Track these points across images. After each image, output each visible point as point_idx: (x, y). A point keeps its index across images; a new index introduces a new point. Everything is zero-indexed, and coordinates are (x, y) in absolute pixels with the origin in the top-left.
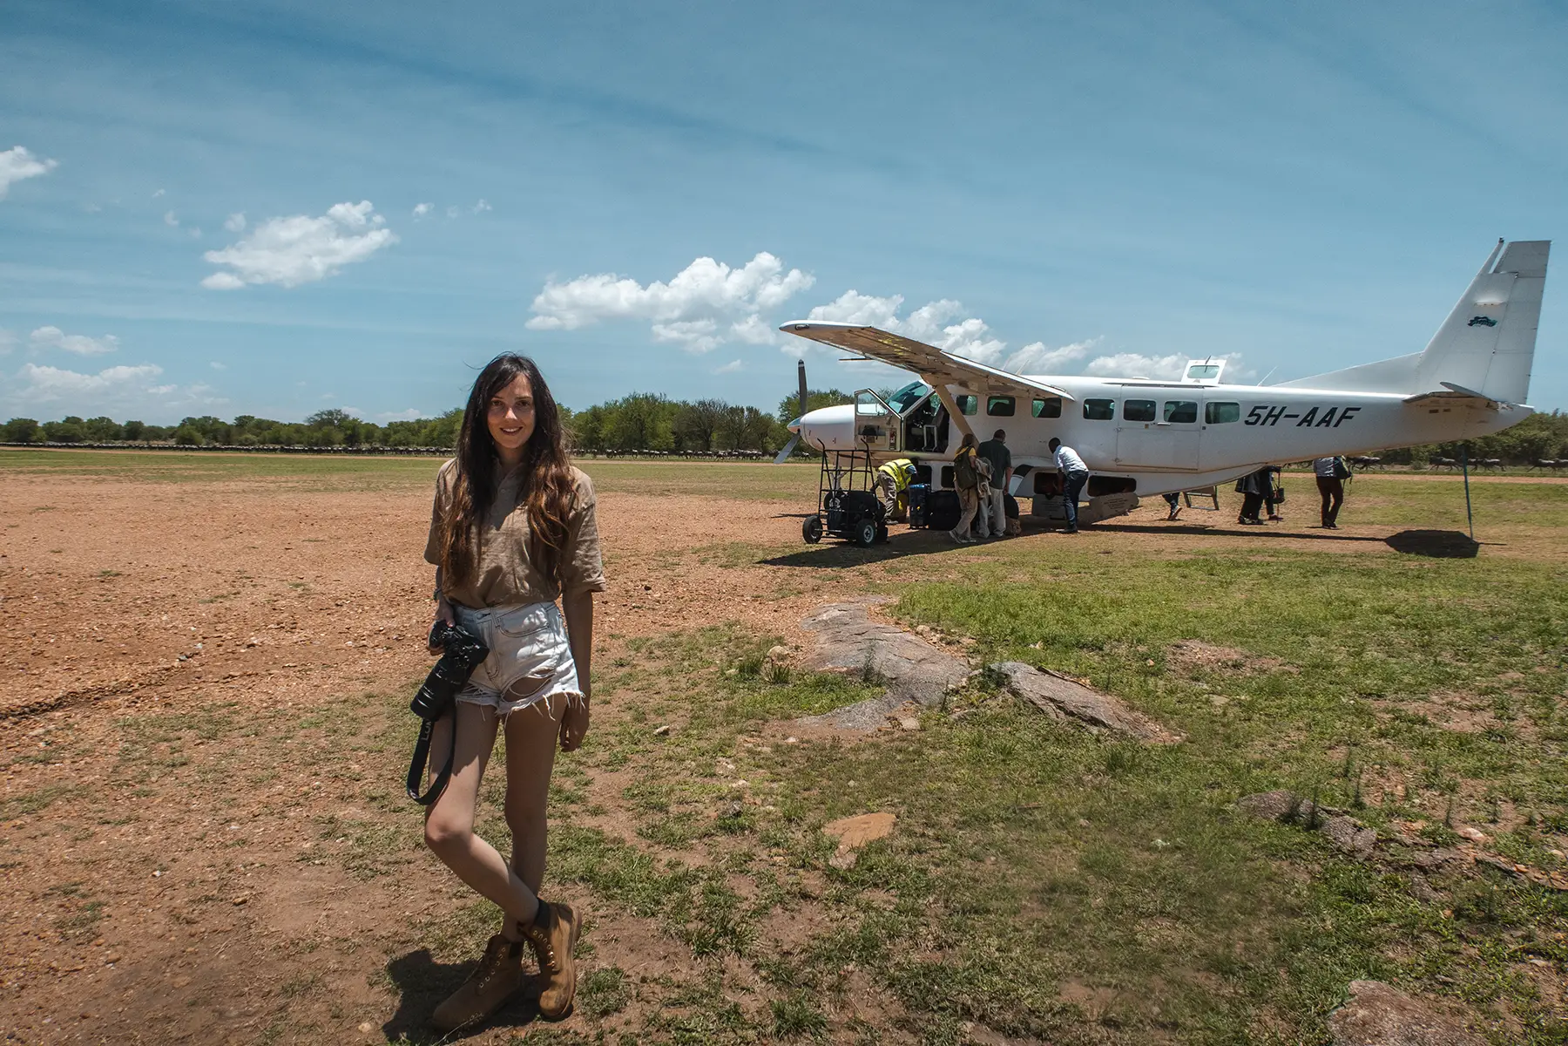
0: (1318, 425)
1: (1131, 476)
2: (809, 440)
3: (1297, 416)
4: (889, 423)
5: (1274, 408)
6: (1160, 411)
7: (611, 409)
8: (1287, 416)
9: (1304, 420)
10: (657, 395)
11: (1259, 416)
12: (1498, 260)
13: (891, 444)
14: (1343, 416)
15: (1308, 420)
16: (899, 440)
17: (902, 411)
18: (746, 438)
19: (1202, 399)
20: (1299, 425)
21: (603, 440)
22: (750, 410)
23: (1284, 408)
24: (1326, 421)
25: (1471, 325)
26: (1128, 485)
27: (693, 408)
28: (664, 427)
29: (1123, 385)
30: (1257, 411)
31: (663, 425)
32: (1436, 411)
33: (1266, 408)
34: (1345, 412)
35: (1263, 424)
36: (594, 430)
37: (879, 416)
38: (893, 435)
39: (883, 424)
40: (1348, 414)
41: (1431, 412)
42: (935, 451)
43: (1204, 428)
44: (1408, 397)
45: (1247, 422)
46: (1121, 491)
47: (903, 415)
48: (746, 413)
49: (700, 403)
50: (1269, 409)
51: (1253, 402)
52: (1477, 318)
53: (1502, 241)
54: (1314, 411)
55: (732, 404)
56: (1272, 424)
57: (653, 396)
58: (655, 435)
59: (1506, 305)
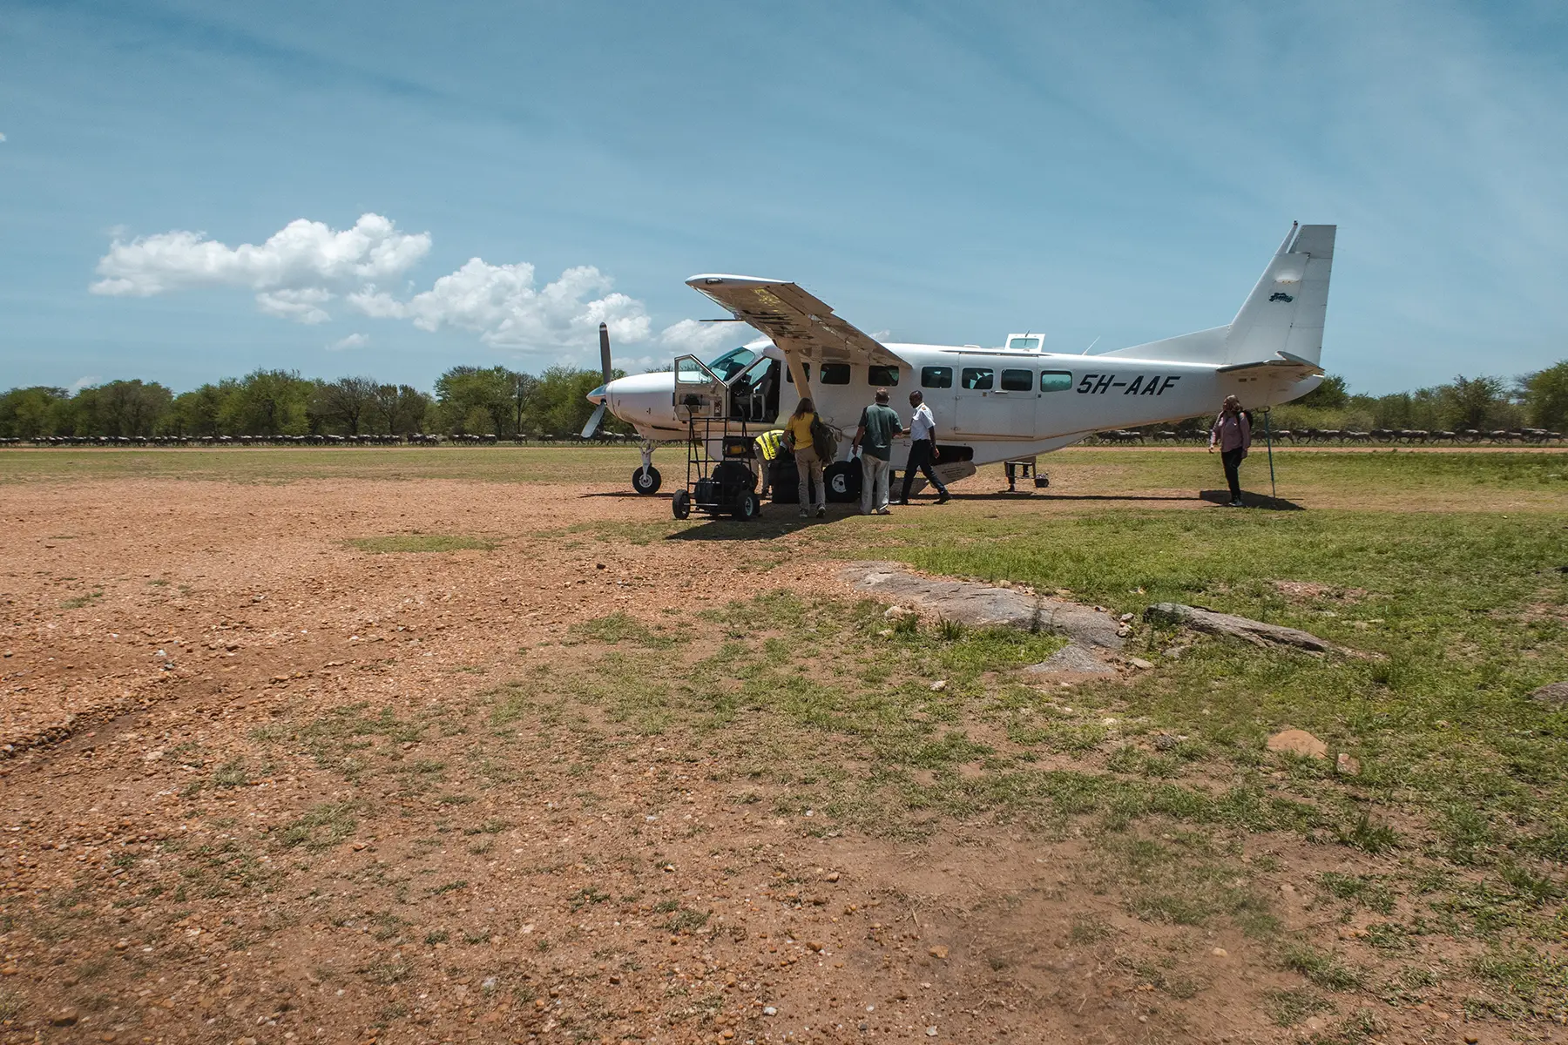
0: (1143, 393)
1: (968, 444)
2: (618, 412)
3: (1124, 385)
4: (713, 392)
5: (1103, 377)
6: (997, 380)
7: (227, 389)
8: (1115, 384)
9: (1131, 388)
10: (289, 372)
11: (1090, 384)
12: (1293, 241)
13: (716, 414)
14: (1166, 385)
15: (1133, 389)
16: (725, 410)
17: (727, 378)
18: (400, 421)
19: (1037, 366)
20: (1127, 393)
21: (220, 426)
22: (404, 388)
23: (1112, 377)
24: (1150, 389)
25: (1271, 300)
26: (967, 453)
27: (331, 387)
28: (297, 409)
29: (960, 352)
30: (1089, 380)
31: (296, 407)
32: (1245, 380)
33: (1096, 376)
34: (1167, 381)
35: (1094, 392)
36: (209, 413)
37: (702, 385)
38: (718, 404)
39: (707, 392)
40: (1170, 382)
41: (1241, 380)
42: (763, 422)
43: (1040, 396)
44: (1220, 366)
45: (1079, 391)
46: (957, 460)
47: (727, 384)
48: (399, 392)
49: (344, 381)
50: (1099, 378)
51: (1085, 371)
52: (1276, 294)
53: (1296, 224)
54: (1140, 379)
55: (382, 382)
56: (1102, 392)
57: (283, 373)
58: (286, 420)
59: (1301, 282)
